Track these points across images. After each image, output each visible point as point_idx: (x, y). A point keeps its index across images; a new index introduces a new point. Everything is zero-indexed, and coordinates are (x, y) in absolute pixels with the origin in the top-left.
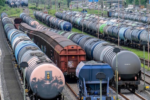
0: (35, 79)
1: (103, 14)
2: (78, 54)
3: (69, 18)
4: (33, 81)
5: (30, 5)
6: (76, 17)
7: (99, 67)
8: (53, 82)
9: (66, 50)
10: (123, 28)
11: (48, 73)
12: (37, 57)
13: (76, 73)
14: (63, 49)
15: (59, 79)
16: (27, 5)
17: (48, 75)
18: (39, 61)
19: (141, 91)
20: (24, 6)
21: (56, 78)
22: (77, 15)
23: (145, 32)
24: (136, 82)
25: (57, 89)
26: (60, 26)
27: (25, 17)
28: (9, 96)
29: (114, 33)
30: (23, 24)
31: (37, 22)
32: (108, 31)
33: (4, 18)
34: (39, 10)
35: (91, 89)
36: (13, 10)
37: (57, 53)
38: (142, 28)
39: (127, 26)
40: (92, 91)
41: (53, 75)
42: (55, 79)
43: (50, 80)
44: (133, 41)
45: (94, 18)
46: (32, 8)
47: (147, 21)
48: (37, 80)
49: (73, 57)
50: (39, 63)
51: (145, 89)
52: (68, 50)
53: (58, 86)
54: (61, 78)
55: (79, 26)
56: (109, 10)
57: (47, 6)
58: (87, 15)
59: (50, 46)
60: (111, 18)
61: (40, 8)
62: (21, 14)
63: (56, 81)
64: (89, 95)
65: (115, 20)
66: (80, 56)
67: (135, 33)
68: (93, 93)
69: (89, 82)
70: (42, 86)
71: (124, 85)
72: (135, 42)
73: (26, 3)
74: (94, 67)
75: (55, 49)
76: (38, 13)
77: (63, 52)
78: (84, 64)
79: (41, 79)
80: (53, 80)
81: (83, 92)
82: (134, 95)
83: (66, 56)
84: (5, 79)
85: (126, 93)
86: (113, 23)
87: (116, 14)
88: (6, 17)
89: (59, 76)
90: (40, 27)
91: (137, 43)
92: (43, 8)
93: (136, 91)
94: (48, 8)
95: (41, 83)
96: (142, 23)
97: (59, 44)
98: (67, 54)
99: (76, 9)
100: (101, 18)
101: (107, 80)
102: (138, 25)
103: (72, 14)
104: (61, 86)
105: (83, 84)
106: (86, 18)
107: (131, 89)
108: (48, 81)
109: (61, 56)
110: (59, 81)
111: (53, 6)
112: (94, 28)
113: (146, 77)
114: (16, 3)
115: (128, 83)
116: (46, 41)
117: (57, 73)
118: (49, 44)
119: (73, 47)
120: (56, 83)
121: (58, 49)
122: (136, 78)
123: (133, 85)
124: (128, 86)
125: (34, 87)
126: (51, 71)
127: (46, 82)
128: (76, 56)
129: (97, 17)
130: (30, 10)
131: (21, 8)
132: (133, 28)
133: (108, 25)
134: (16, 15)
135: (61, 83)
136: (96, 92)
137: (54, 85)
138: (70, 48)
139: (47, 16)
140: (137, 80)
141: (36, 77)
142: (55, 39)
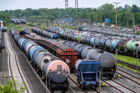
0: (50, 70)
1: (76, 29)
2: (73, 54)
3: (55, 31)
4: (49, 72)
5: (27, 23)
6: (60, 31)
7: (91, 63)
8: (62, 72)
9: (65, 52)
10: (93, 38)
11: (59, 67)
12: (49, 56)
13: (76, 67)
14: (62, 51)
15: (66, 70)
16: (25, 23)
17: (59, 68)
18: (52, 59)
19: (115, 78)
20: (23, 23)
21: (65, 70)
22: (60, 29)
23: (109, 40)
24: (112, 72)
25: (65, 77)
26: (51, 36)
27: (26, 30)
28: (30, 81)
29: (87, 41)
30: (27, 35)
31: (35, 34)
32: (83, 40)
33: (13, 31)
34: (34, 26)
35: (86, 77)
36: (17, 26)
37: (59, 54)
38: (106, 38)
39: (95, 36)
40: (87, 78)
41: (63, 68)
42: (63, 70)
43: (60, 71)
44: (100, 46)
45: (72, 31)
46: (29, 25)
47: (106, 33)
48: (52, 71)
49: (70, 56)
50: (52, 60)
51: (117, 77)
52: (66, 52)
53: (66, 75)
54: (68, 70)
55: (62, 37)
56: (80, 26)
57: (38, 23)
58: (66, 29)
59: (52, 49)
60: (83, 31)
61: (34, 25)
62: (23, 29)
63: (64, 72)
64: (85, 81)
65: (86, 33)
66: (74, 55)
67: (102, 41)
68: (87, 79)
69: (85, 73)
70: (55, 75)
71: (104, 74)
72: (102, 47)
73: (25, 22)
74: (88, 63)
75: (57, 51)
76: (34, 28)
77: (63, 53)
78: (81, 61)
79: (55, 70)
80: (63, 71)
81: (80, 79)
82: (111, 81)
83: (65, 56)
84: (24, 70)
85: (106, 80)
86: (85, 34)
87: (85, 29)
88: (14, 31)
89: (66, 68)
90: (38, 37)
91: (103, 47)
92: (36, 24)
93: (112, 78)
94: (39, 25)
95: (54, 73)
96: (104, 35)
97: (59, 48)
98: (66, 54)
99: (58, 26)
100: (76, 31)
101: (96, 71)
102: (102, 36)
103: (57, 29)
104: (67, 75)
105: (80, 73)
106: (66, 31)
107: (109, 77)
108: (59, 72)
109: (61, 56)
110: (66, 72)
111: (43, 24)
112: (73, 38)
113: (118, 70)
114: (18, 22)
115: (107, 73)
116: (48, 46)
117: (65, 66)
118: (51, 48)
119: (69, 50)
120: (64, 73)
121: (59, 51)
122: (112, 70)
123: (110, 75)
124: (107, 75)
125: (50, 75)
126: (61, 65)
127: (58, 72)
128: (71, 56)
129: (73, 31)
130: (28, 26)
131: (21, 25)
132: (100, 38)
133: (83, 36)
134: (19, 29)
135: (68, 73)
136: (89, 79)
137: (63, 74)
138: (68, 50)
139: (41, 30)
140: (113, 71)
141: (51, 69)
142: (55, 45)
